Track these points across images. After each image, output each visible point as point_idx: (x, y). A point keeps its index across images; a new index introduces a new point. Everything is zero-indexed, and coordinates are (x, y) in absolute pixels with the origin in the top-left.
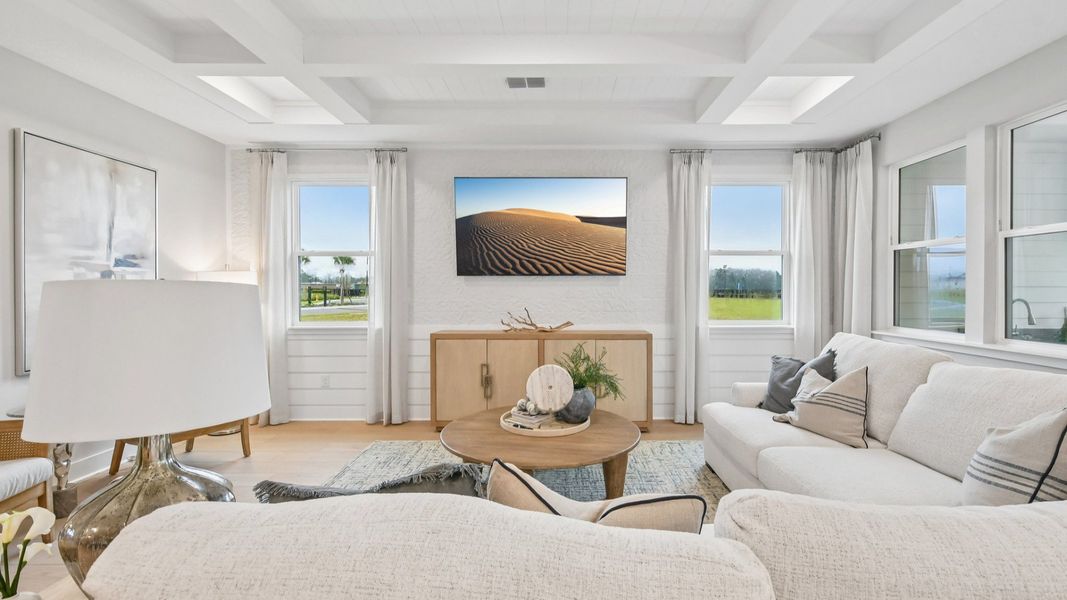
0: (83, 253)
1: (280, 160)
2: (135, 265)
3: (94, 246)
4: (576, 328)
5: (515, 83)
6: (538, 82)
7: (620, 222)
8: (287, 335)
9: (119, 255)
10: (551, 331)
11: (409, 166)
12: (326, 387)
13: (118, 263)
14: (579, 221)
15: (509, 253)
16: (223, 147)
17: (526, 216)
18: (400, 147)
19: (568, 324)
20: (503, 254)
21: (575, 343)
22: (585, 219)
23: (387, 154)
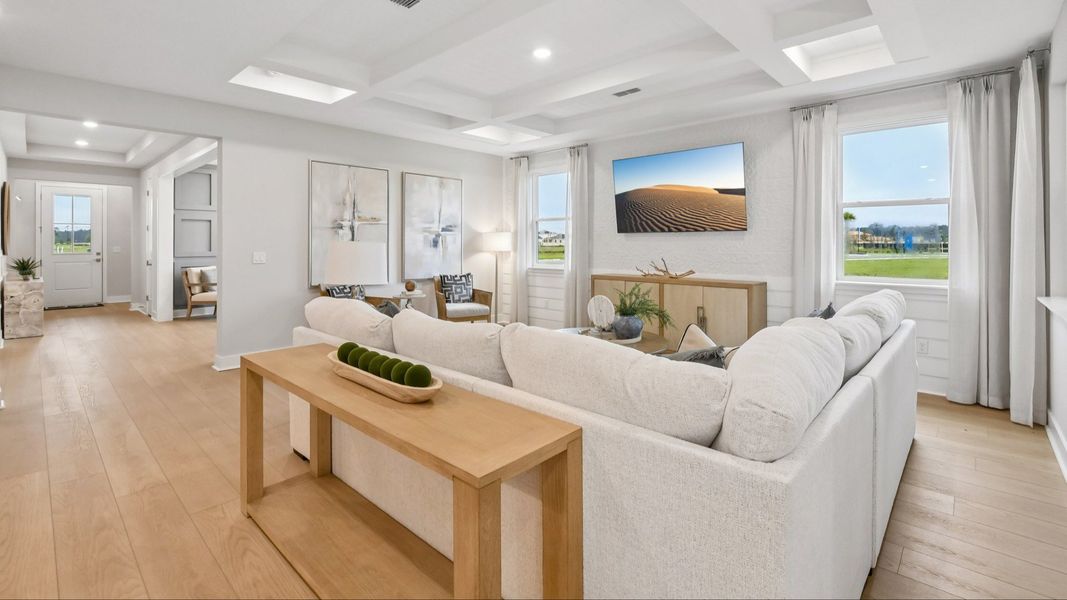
0: (427, 225)
1: (524, 161)
2: (451, 231)
3: (432, 222)
4: (697, 276)
5: (620, 94)
6: (635, 90)
7: (741, 192)
8: (527, 272)
9: (444, 226)
10: (676, 278)
11: (589, 156)
12: (546, 308)
13: (443, 230)
14: (717, 192)
15: (659, 221)
16: (501, 158)
17: (671, 191)
18: (583, 143)
19: (692, 272)
20: (653, 223)
21: (633, 284)
22: (722, 191)
23: (575, 150)
